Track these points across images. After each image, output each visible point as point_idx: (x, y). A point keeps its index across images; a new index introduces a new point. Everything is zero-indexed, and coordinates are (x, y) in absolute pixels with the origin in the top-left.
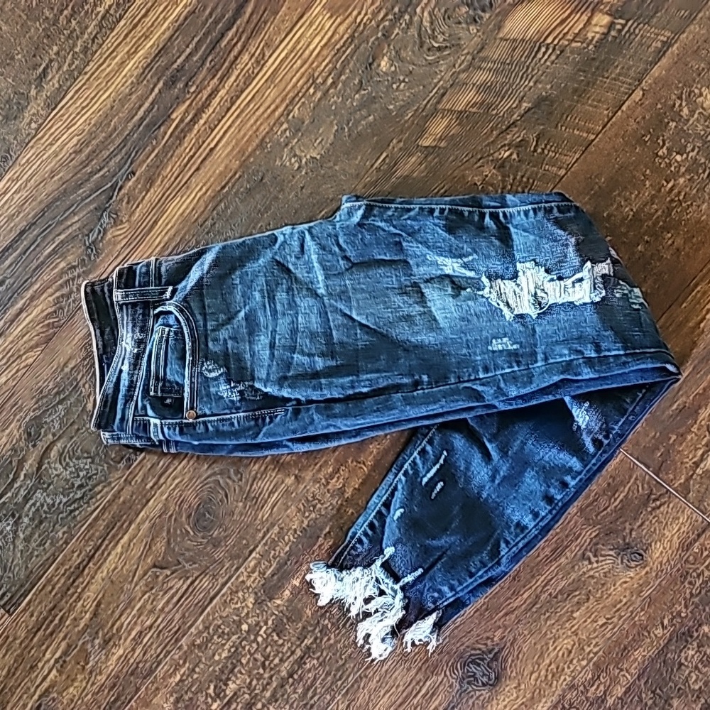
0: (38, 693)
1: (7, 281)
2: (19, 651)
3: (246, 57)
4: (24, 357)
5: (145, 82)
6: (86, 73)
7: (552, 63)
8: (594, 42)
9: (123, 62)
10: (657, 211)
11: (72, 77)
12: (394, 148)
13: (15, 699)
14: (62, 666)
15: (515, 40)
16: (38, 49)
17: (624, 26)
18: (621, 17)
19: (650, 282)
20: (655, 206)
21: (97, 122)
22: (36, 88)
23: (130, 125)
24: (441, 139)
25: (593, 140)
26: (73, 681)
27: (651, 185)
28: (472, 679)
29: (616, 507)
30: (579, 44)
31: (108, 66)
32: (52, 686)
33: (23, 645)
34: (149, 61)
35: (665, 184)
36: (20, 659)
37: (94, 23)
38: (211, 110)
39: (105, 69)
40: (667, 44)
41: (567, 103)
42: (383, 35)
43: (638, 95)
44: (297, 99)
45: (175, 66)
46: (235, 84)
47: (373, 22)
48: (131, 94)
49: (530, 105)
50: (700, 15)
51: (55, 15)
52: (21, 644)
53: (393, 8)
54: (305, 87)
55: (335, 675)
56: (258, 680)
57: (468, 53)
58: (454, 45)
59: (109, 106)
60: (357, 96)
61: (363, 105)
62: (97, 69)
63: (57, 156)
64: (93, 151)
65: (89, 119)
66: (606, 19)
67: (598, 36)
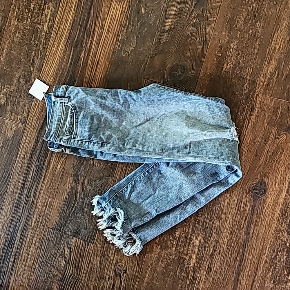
0: (113, 266)
2: (101, 254)
3: (97, 28)
4: (63, 156)
5: (67, 50)
6: (47, 56)
9: (58, 47)
10: (251, 17)
11: (43, 58)
12: (157, 35)
13: (106, 271)
16: (28, 55)
19: (258, 41)
20: (249, 16)
21: (57, 69)
22: (32, 67)
23: (68, 65)
24: (171, 26)
25: (220, 5)
27: (245, 10)
28: (257, 195)
29: (279, 117)
31: (53, 50)
32: (117, 261)
34: (66, 43)
35: (250, 8)
36: (102, 257)
37: (43, 39)
38: (93, 49)
39: (53, 52)
42: (139, 2)
44: (119, 34)
45: (75, 41)
46: (97, 38)
48: (64, 56)
49: (195, 2)
51: (30, 42)
52: (100, 252)
54: (120, 29)
55: (210, 214)
56: (186, 227)
59: (58, 63)
60: (138, 24)
61: (142, 26)
62: (50, 53)
64: (59, 79)
65: (54, 69)
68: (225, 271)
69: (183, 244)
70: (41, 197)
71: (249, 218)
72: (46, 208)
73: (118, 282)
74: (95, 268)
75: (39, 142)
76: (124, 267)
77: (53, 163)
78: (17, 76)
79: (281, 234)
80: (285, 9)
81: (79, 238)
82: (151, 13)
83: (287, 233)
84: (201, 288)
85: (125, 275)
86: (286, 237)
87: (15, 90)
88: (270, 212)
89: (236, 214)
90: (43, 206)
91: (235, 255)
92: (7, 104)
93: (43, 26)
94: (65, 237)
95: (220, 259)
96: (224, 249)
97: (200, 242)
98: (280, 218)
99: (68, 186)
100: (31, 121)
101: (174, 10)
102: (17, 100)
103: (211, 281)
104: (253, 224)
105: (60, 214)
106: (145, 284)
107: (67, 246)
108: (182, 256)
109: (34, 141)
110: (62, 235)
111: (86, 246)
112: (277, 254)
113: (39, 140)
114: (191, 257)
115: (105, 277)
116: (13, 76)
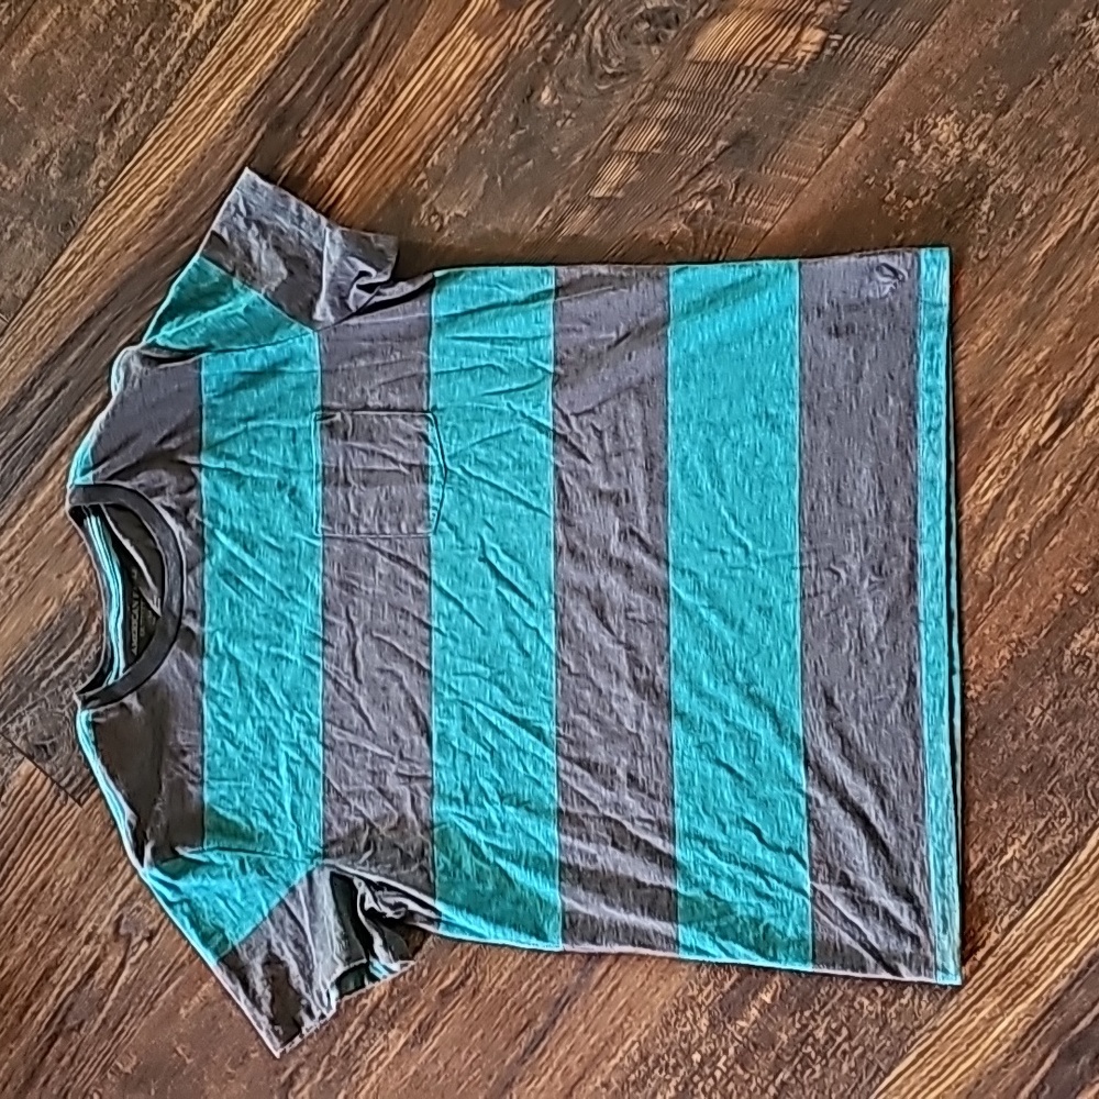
0: (118, 902)
2: (93, 850)
3: (371, 91)
5: (244, 125)
6: (169, 116)
7: (754, 89)
8: (804, 63)
9: (216, 101)
11: (152, 120)
12: (558, 201)
13: (88, 911)
15: (707, 63)
16: (106, 86)
17: (841, 42)
18: (836, 32)
21: (184, 176)
22: (105, 135)
24: (617, 189)
25: (804, 186)
27: (877, 239)
30: (785, 67)
31: (197, 106)
33: (98, 842)
34: (249, 97)
35: (894, 237)
36: (95, 860)
37: (178, 52)
38: (328, 158)
39: (193, 110)
40: (894, 64)
41: (772, 140)
42: (544, 60)
43: (859, 128)
44: (437, 143)
45: (282, 104)
46: (358, 125)
47: (531, 44)
48: (226, 141)
49: (726, 143)
50: (934, 28)
51: (129, 43)
52: (95, 841)
53: (556, 25)
54: (447, 127)
57: (649, 81)
58: (631, 70)
59: (198, 156)
60: (512, 137)
61: (520, 147)
62: (183, 110)
63: (133, 221)
64: (179, 214)
65: (174, 173)
66: (820, 35)
67: (809, 56)
68: (466, 1061)
73: (114, 959)
74: (58, 884)
75: (32, 397)
76: (151, 922)
77: (50, 486)
78: (43, 144)
79: (689, 1013)
80: (1004, 288)
81: (42, 770)
82: (570, 117)
83: (710, 1020)
84: (368, 1087)
85: (145, 945)
86: (700, 1030)
87: (19, 190)
91: (520, 1024)
93: (195, 7)
95: (466, 1015)
96: (490, 991)
99: (70, 584)
100: (33, 315)
101: (647, 138)
102: (12, 225)
103: (411, 1073)
105: (11, 665)
106: (196, 999)
109: (18, 388)
111: (57, 805)
112: (649, 1074)
113: (36, 391)
115: (78, 927)
116: (29, 139)
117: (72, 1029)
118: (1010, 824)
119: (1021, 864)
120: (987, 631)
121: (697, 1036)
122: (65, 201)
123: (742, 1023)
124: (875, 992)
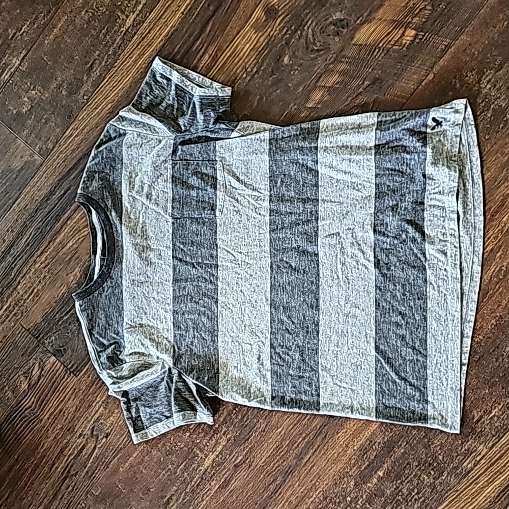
0: (93, 420)
1: (72, 188)
2: (82, 397)
3: (207, 56)
4: (82, 231)
6: (115, 67)
7: (382, 58)
8: (406, 46)
9: (137, 60)
11: (108, 69)
12: (291, 108)
13: (80, 423)
14: (106, 405)
15: (361, 45)
16: (87, 53)
17: (423, 36)
18: (421, 31)
21: (122, 95)
22: (87, 75)
24: (318, 103)
25: (405, 103)
26: (112, 413)
30: (397, 47)
31: (128, 62)
32: (101, 416)
36: (82, 401)
37: (119, 38)
39: (126, 64)
40: (448, 47)
41: (391, 81)
42: (286, 43)
43: (431, 76)
47: (280, 35)
49: (369, 83)
50: (467, 29)
51: (97, 33)
52: (83, 393)
53: (291, 26)
54: (241, 73)
56: (216, 411)
57: (334, 53)
58: (326, 48)
59: (128, 86)
60: (270, 79)
61: (274, 84)
62: (122, 64)
63: (99, 115)
65: (118, 93)
66: (413, 32)
67: (408, 42)
68: (245, 497)
69: (203, 434)
70: (28, 276)
71: (311, 438)
72: (29, 297)
73: (91, 445)
74: (66, 411)
75: (55, 194)
76: (108, 429)
77: (63, 234)
78: (59, 79)
79: (346, 479)
80: (497, 153)
81: (59, 361)
82: (297, 70)
83: (355, 483)
84: (202, 506)
85: (104, 439)
86: (350, 487)
87: (49, 100)
88: (343, 442)
89: (295, 425)
90: (26, 292)
91: (269, 481)
92: (29, 115)
93: (127, 17)
94: (40, 350)
95: (245, 476)
96: (257, 465)
97: (228, 441)
98: (354, 456)
99: (72, 278)
100: (55, 157)
101: (332, 80)
102: (46, 116)
103: (221, 501)
104: (312, 449)
105: (46, 313)
106: (127, 464)
107: (39, 364)
108: (195, 450)
109: (48, 190)
110: (38, 345)
111: (66, 376)
112: (327, 505)
113: (56, 192)
114: (206, 457)
115: (75, 431)
116: (53, 77)
117: (73, 475)
118: (494, 400)
119: (498, 418)
120: (485, 312)
121: (349, 489)
122: (69, 105)
123: (370, 485)
124: (430, 473)
